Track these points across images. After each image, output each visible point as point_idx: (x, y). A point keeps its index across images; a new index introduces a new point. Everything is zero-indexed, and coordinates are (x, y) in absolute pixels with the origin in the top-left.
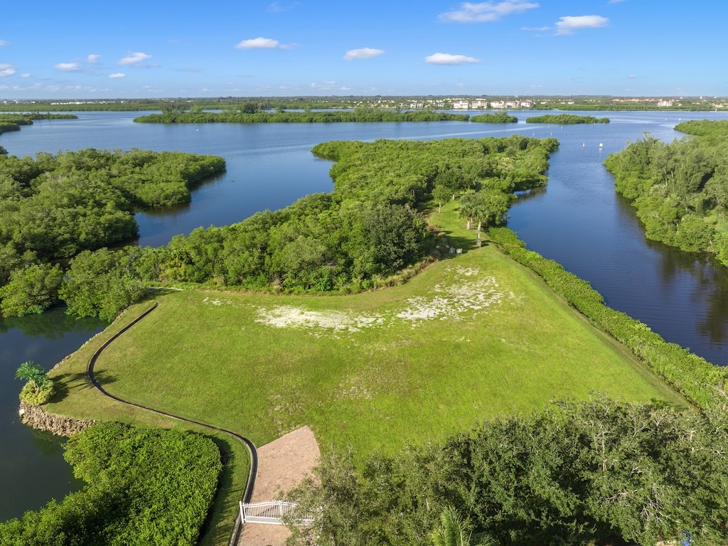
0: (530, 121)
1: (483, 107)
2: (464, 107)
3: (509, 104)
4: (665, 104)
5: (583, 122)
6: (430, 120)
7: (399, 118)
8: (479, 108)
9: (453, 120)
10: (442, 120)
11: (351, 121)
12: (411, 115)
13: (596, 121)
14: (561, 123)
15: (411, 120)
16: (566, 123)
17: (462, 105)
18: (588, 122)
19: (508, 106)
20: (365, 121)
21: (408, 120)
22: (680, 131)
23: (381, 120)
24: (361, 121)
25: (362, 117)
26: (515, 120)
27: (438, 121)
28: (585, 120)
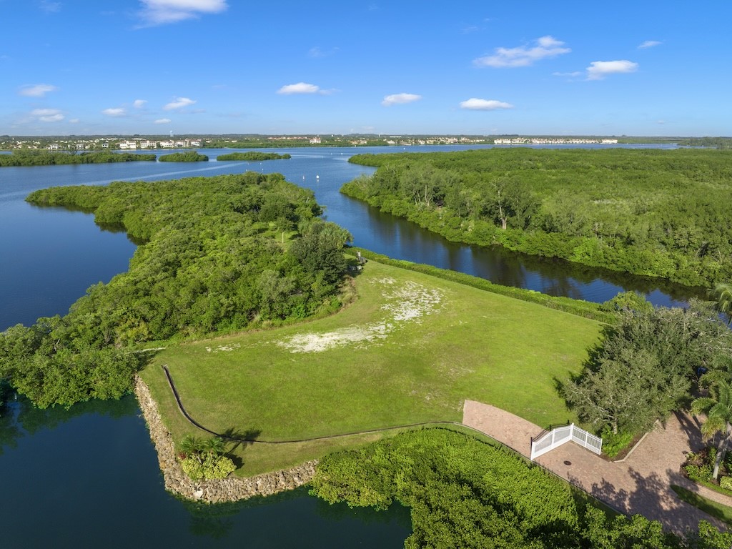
0: (220, 159)
1: (153, 147)
2: (131, 147)
3: (179, 143)
4: (315, 141)
5: (269, 158)
6: (115, 162)
7: (77, 160)
8: (149, 147)
9: (139, 160)
10: (127, 161)
11: (14, 165)
12: (91, 157)
13: (280, 157)
14: (251, 159)
15: (92, 162)
16: (255, 159)
17: (129, 145)
18: (273, 159)
19: (179, 145)
20: (34, 164)
21: (88, 162)
22: (355, 163)
23: (54, 163)
24: (28, 165)
25: (28, 160)
26: (206, 159)
27: (123, 161)
28: (271, 156)
